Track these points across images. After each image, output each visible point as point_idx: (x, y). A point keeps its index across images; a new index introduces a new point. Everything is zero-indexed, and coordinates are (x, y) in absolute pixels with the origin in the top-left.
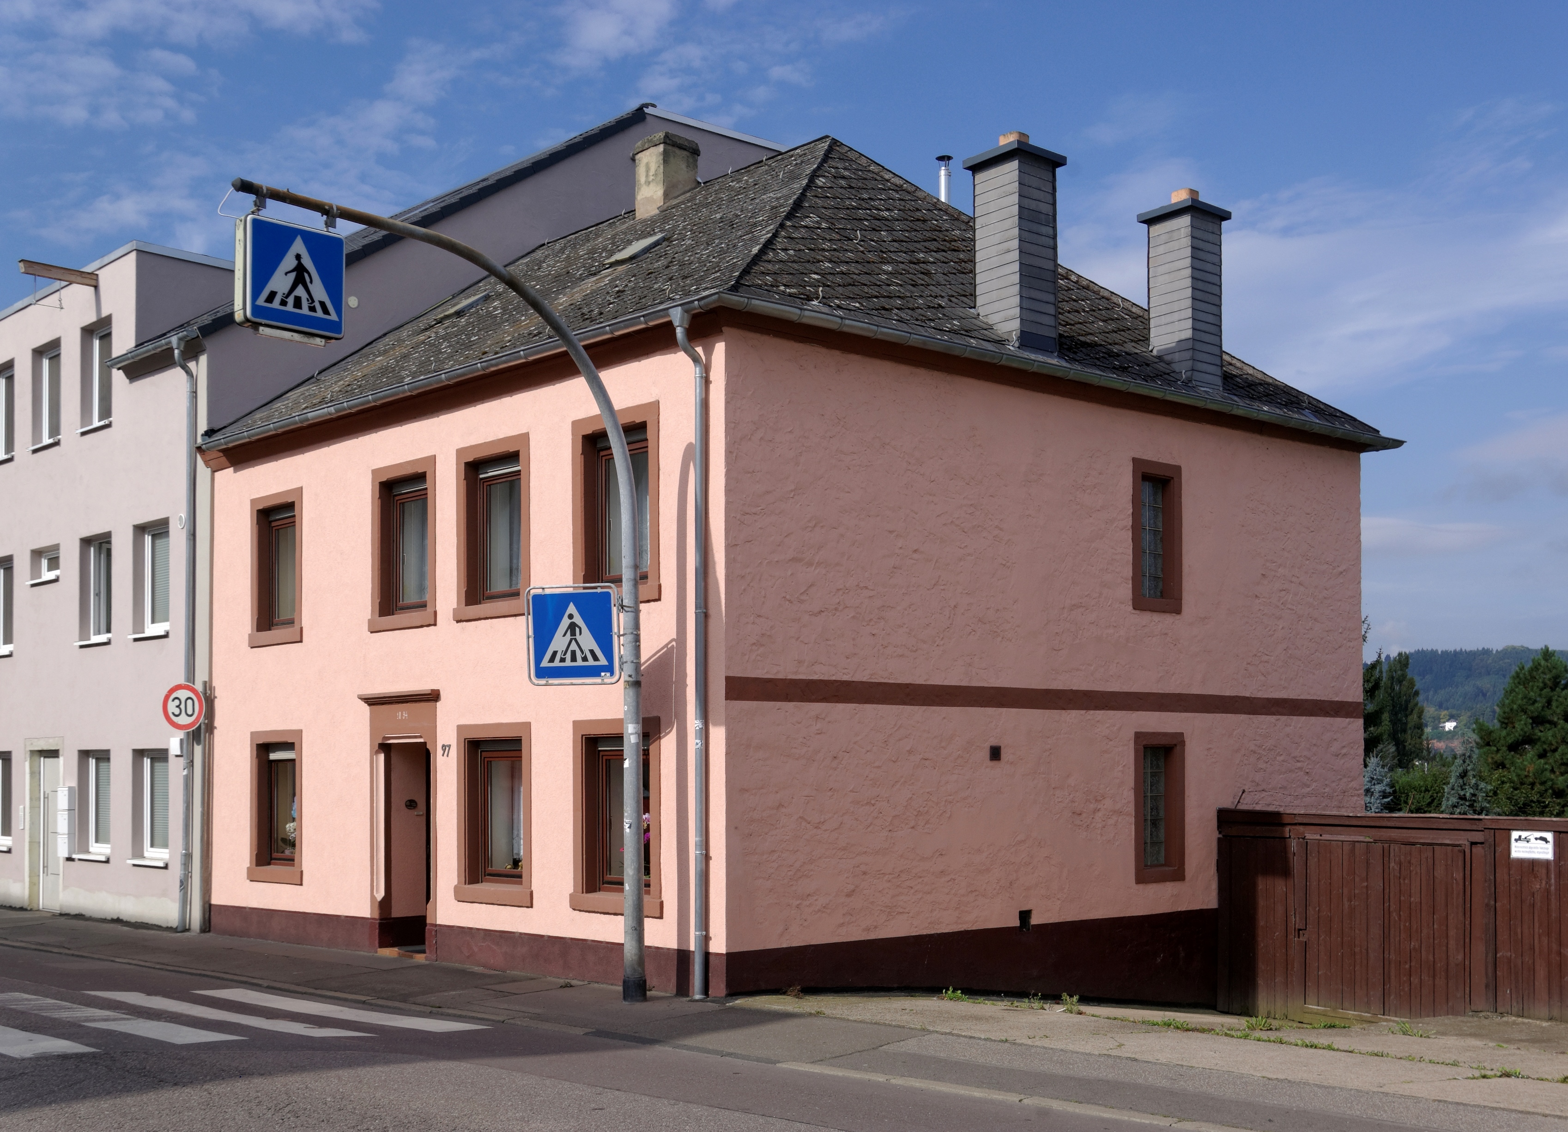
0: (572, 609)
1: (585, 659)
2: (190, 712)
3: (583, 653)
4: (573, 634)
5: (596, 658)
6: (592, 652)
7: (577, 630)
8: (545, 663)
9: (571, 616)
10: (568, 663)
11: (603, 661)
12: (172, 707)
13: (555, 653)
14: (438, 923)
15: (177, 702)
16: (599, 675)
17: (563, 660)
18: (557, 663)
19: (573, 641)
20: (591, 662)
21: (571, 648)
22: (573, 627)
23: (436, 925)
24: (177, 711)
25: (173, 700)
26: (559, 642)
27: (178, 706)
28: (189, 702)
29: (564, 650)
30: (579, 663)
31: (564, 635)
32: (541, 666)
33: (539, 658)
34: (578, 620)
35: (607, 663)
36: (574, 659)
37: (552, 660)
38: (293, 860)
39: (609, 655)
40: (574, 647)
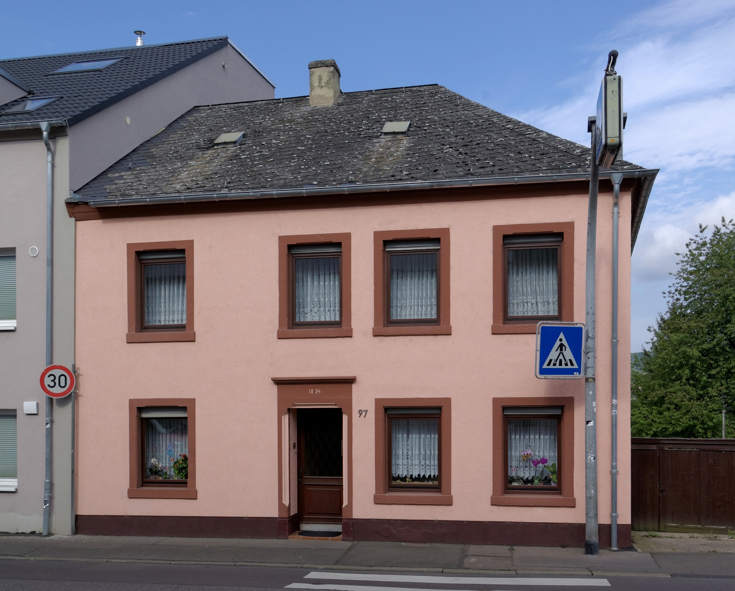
0: (562, 336)
1: (566, 364)
2: (63, 384)
3: (565, 361)
4: (561, 350)
5: (572, 364)
6: (570, 360)
7: (564, 348)
8: (545, 366)
9: (561, 340)
10: (557, 366)
11: (576, 366)
12: (48, 381)
13: (551, 360)
14: (353, 518)
15: (52, 378)
16: (573, 374)
17: (555, 365)
18: (551, 366)
19: (561, 354)
20: (569, 366)
21: (560, 358)
22: (561, 346)
23: (352, 519)
24: (52, 384)
25: (49, 376)
26: (553, 354)
27: (53, 381)
28: (63, 378)
29: (556, 359)
30: (563, 366)
31: (557, 351)
32: (543, 367)
33: (542, 363)
34: (564, 342)
35: (577, 367)
36: (560, 364)
37: (549, 364)
38: (186, 483)
39: (579, 363)
40: (561, 357)
